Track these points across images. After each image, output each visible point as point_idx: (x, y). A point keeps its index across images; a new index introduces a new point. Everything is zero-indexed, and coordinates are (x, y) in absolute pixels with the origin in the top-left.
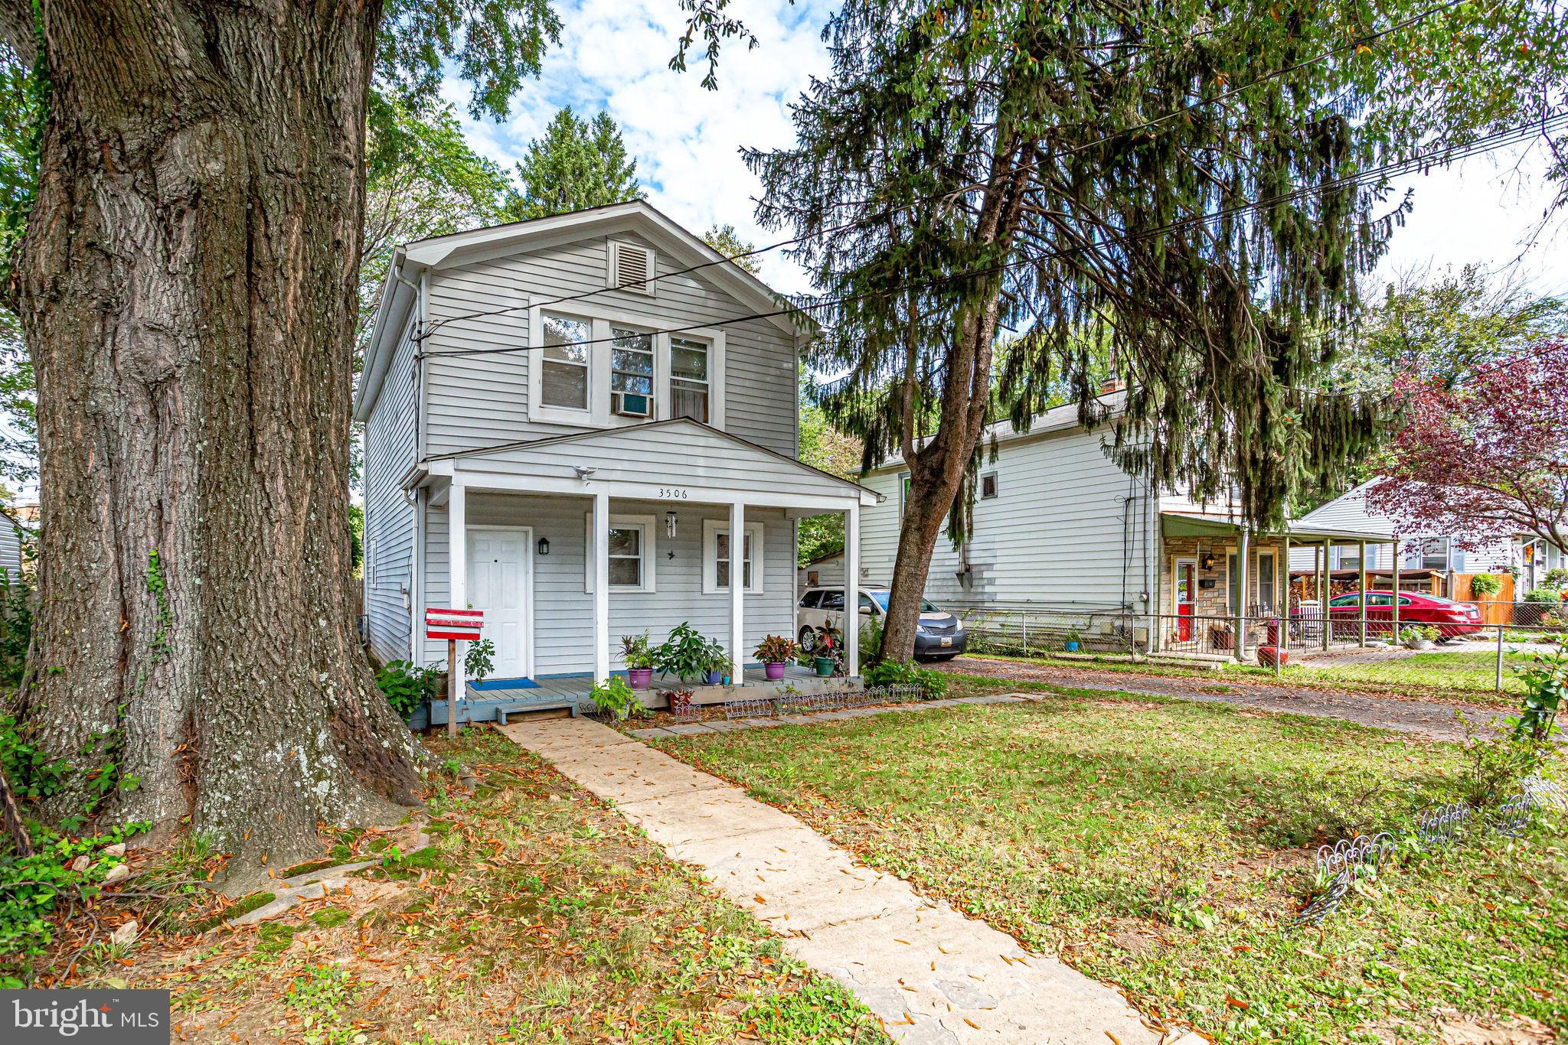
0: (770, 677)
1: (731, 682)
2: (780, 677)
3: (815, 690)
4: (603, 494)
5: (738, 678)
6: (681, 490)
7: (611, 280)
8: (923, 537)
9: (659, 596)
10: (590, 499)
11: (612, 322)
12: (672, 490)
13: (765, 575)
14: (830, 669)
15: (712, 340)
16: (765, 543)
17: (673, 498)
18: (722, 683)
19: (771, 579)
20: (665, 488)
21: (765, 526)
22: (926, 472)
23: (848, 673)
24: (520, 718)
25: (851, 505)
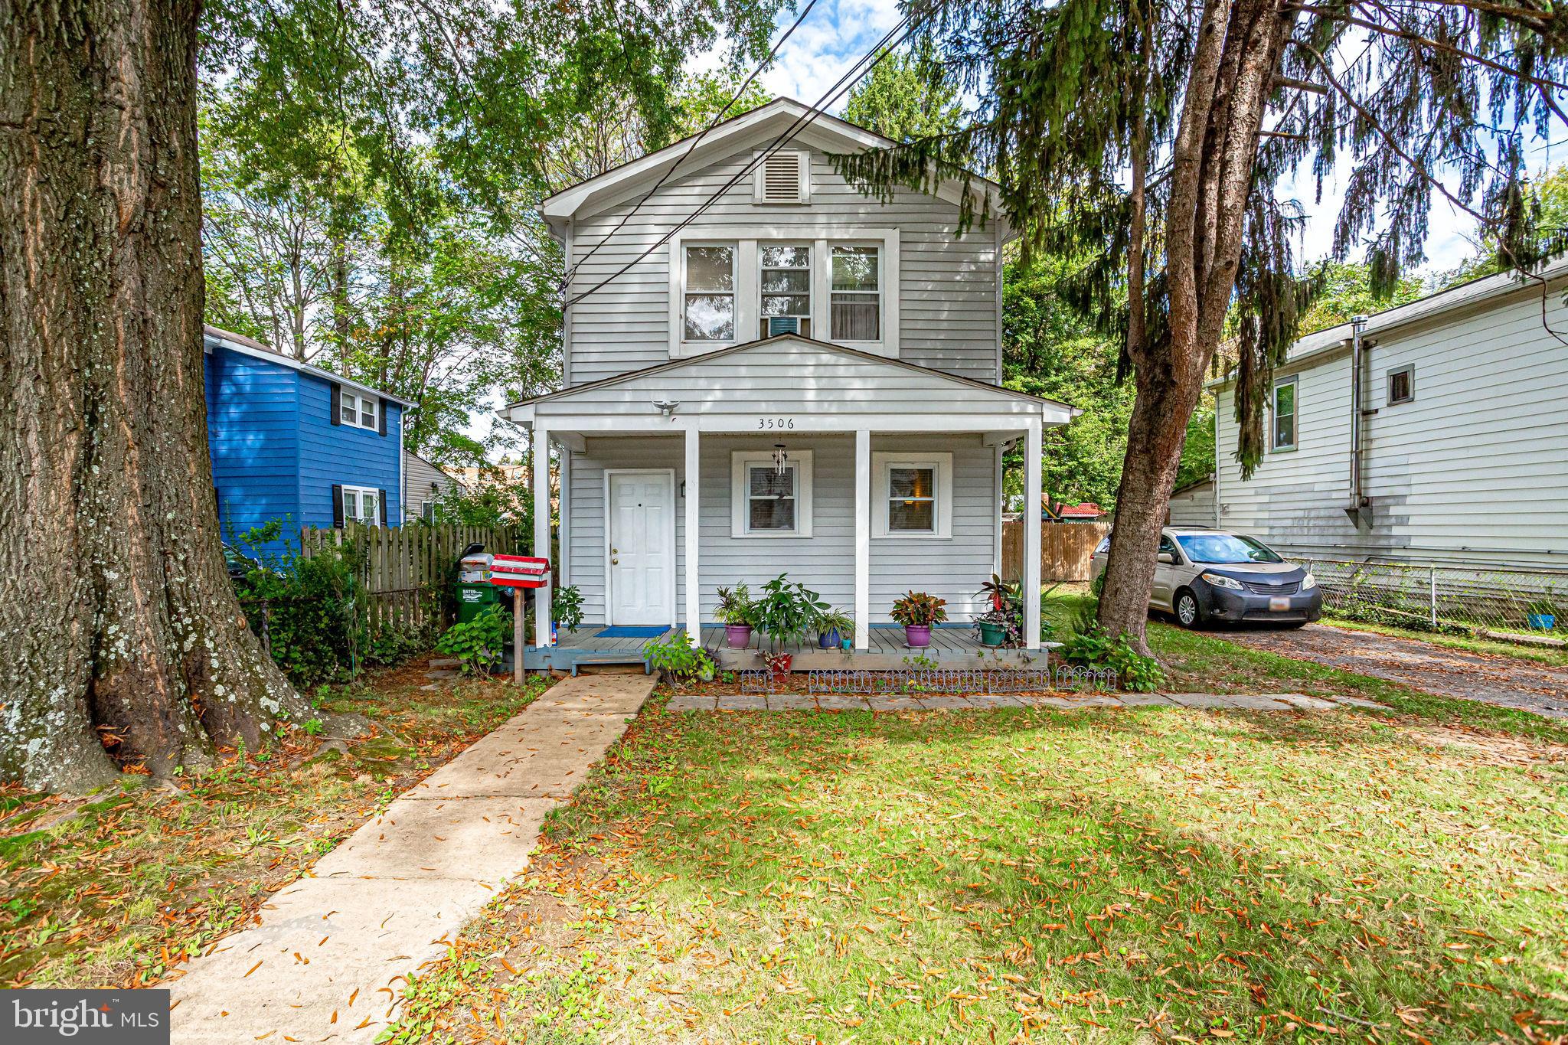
0: (912, 644)
1: (853, 646)
2: (925, 645)
3: (970, 663)
4: (692, 429)
5: (862, 642)
6: (786, 419)
7: (758, 195)
8: (1152, 462)
9: (817, 541)
10: (680, 436)
11: (759, 241)
12: (775, 419)
13: (954, 516)
14: (999, 638)
15: (883, 241)
16: (955, 476)
17: (776, 429)
18: (841, 647)
19: (961, 521)
20: (766, 418)
21: (954, 457)
22: (1158, 371)
23: (1022, 644)
24: (596, 670)
25: (1032, 425)
